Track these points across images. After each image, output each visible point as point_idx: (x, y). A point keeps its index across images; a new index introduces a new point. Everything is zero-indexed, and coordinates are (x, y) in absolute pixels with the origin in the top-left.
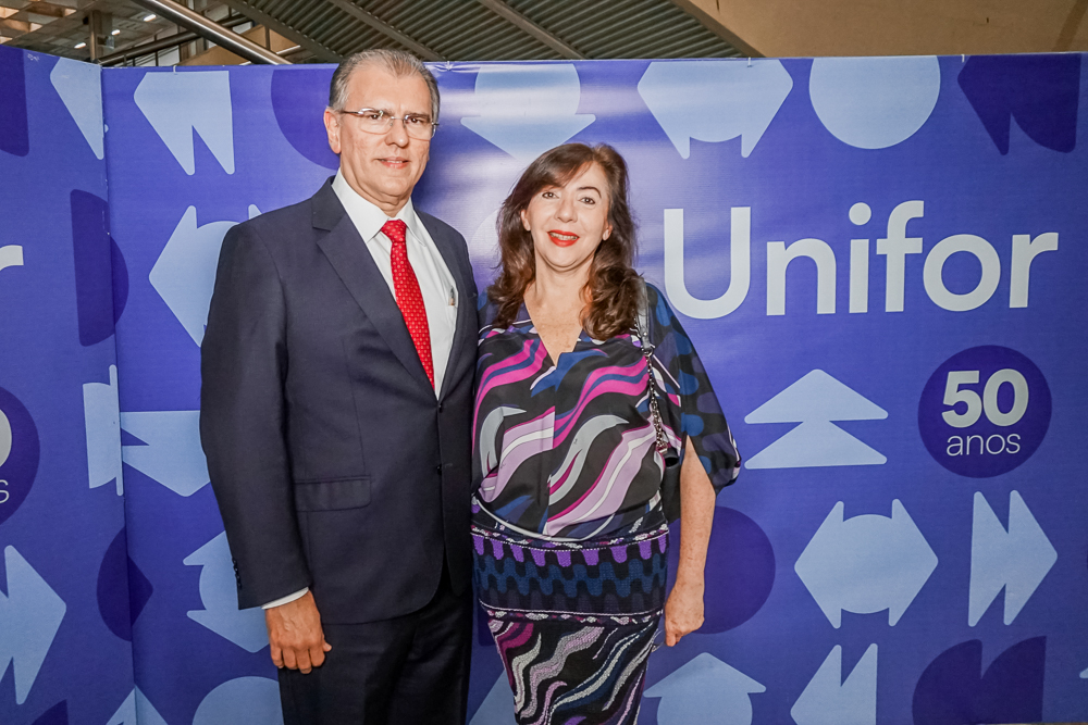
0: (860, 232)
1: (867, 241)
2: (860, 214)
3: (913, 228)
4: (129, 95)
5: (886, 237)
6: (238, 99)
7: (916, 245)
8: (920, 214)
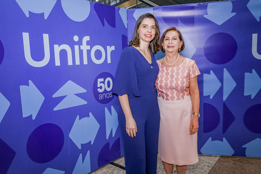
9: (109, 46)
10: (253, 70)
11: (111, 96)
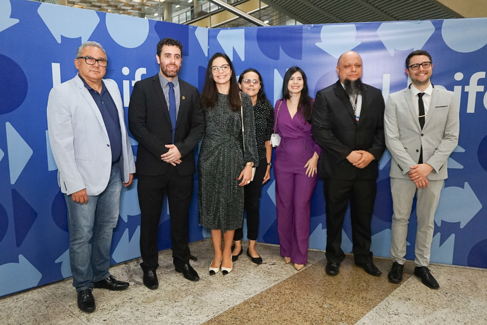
0: (458, 83)
1: (461, 86)
2: (459, 76)
3: (480, 82)
4: (215, 37)
5: (469, 85)
6: (247, 38)
7: (481, 88)
8: (484, 77)
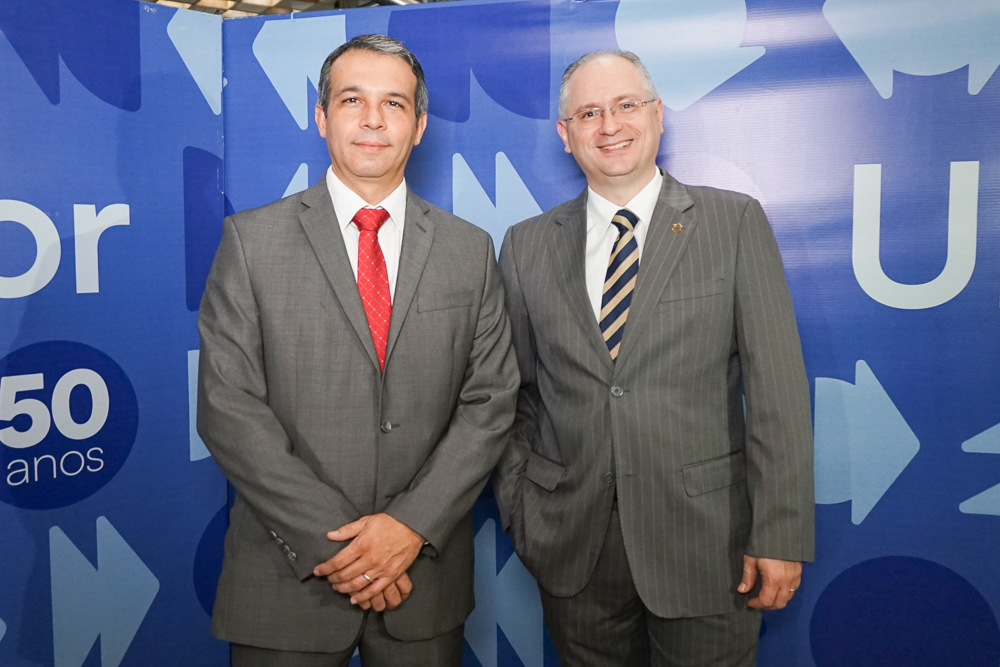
9: (92, 207)
10: (862, 368)
11: (95, 465)
